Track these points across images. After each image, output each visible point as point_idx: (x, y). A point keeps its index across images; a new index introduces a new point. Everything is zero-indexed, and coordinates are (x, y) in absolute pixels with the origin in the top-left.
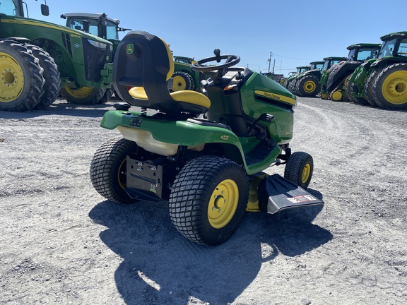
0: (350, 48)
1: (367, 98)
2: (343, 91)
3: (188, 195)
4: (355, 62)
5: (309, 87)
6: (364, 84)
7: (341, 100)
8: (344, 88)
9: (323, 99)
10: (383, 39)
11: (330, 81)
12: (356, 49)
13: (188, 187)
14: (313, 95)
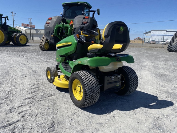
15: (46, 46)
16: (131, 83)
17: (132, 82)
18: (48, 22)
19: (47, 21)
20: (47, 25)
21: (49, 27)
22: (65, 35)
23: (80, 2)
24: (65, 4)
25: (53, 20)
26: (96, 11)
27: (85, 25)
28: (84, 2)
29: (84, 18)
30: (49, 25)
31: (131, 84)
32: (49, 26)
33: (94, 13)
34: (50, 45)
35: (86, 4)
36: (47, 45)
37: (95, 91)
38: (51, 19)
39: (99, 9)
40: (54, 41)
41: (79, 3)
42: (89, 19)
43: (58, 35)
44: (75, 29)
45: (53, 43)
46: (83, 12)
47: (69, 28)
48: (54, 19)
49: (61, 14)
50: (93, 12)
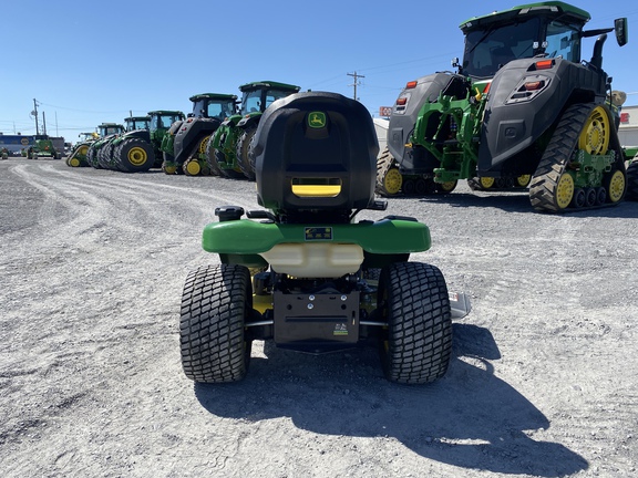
0: (195, 100)
1: (241, 169)
2: (200, 160)
3: (433, 318)
4: (208, 120)
5: (136, 156)
6: (235, 150)
7: (200, 174)
8: (201, 156)
9: (168, 174)
10: (243, 89)
11: (179, 146)
12: (203, 101)
13: (428, 308)
14: (144, 169)
15: (393, 182)
16: (399, 335)
17: (403, 330)
18: (403, 97)
19: (402, 94)
20: (398, 109)
21: (402, 117)
22: (453, 140)
23: (525, 7)
24: (469, 25)
25: (419, 90)
26: (611, 30)
27: (532, 96)
28: (546, 4)
29: (532, 68)
30: (403, 108)
31: (402, 338)
32: (402, 112)
33: (604, 39)
34: (405, 179)
35: (554, 9)
36: (394, 178)
37: (213, 336)
38: (414, 86)
39: (624, 20)
40: (414, 163)
41: (521, 12)
42: (555, 69)
43: (430, 139)
44: (488, 113)
45: (410, 171)
46: (536, 45)
47: (466, 114)
48: (424, 86)
49: (454, 65)
50: (598, 37)
